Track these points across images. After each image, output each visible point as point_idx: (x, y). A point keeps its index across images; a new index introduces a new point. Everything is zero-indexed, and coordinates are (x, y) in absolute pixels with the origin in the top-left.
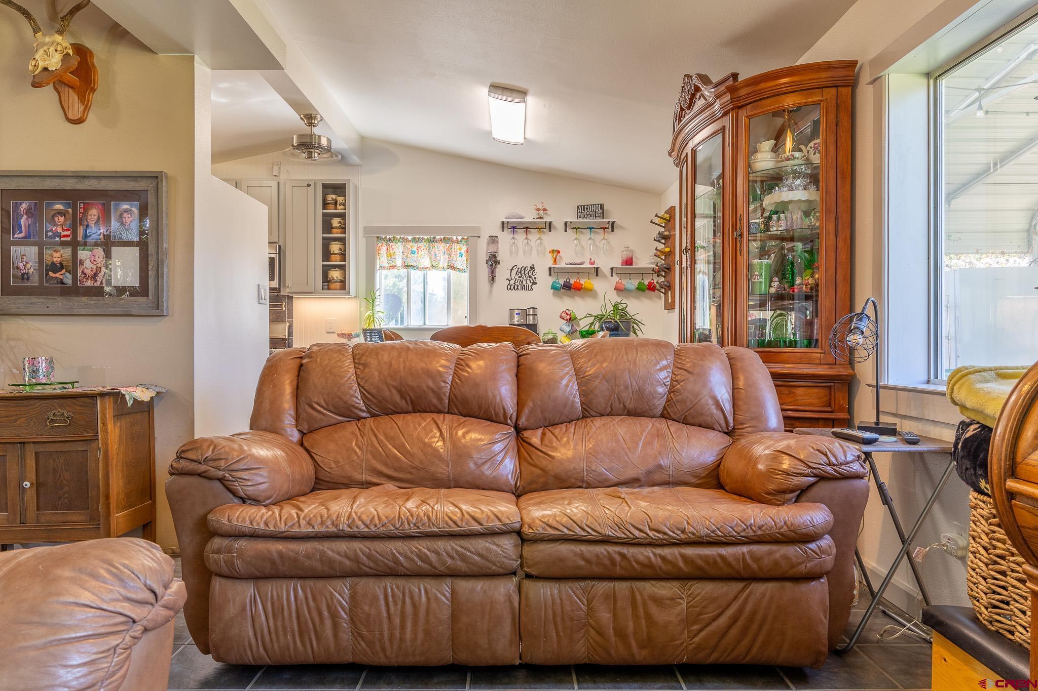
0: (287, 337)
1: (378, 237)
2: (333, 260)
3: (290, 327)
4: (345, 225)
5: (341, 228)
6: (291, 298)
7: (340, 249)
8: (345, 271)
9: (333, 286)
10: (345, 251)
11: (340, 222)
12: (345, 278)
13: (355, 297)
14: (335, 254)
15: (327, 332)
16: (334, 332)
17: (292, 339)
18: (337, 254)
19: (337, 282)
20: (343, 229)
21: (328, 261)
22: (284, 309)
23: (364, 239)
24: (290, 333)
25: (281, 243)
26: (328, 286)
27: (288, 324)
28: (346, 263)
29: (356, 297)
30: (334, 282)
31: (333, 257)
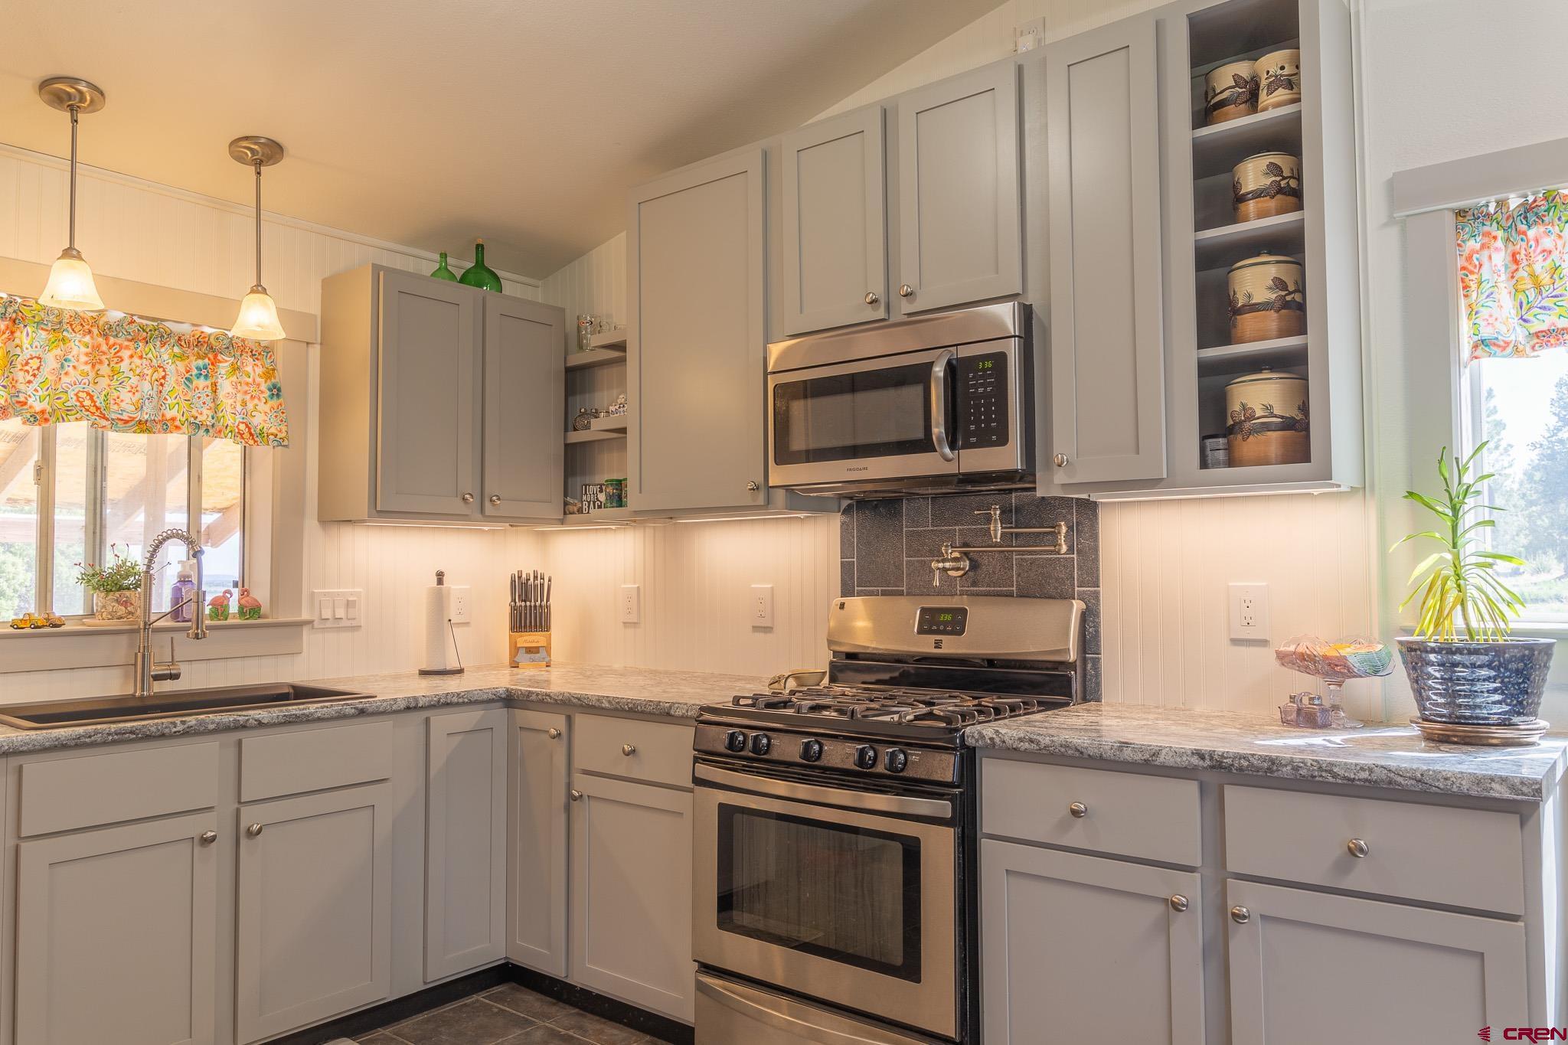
0: (1072, 656)
1: (1461, 213)
2: (1248, 334)
3: (1089, 617)
4: (1299, 178)
5: (1280, 191)
6: (1089, 509)
7: (1279, 284)
8: (1305, 378)
9: (1248, 447)
10: (1301, 289)
11: (1275, 169)
12: (1304, 409)
13: (1353, 490)
14: (1254, 308)
15: (1235, 642)
16: (1264, 643)
17: (1096, 662)
18: (1265, 306)
19: (1266, 427)
20: (1291, 193)
21: (1227, 339)
22: (1064, 548)
23: (1394, 232)
24: (1089, 641)
25: (1032, 299)
26: (1229, 449)
27: (1077, 606)
28: (1311, 339)
29: (1362, 489)
30: (1251, 432)
31: (1247, 323)
